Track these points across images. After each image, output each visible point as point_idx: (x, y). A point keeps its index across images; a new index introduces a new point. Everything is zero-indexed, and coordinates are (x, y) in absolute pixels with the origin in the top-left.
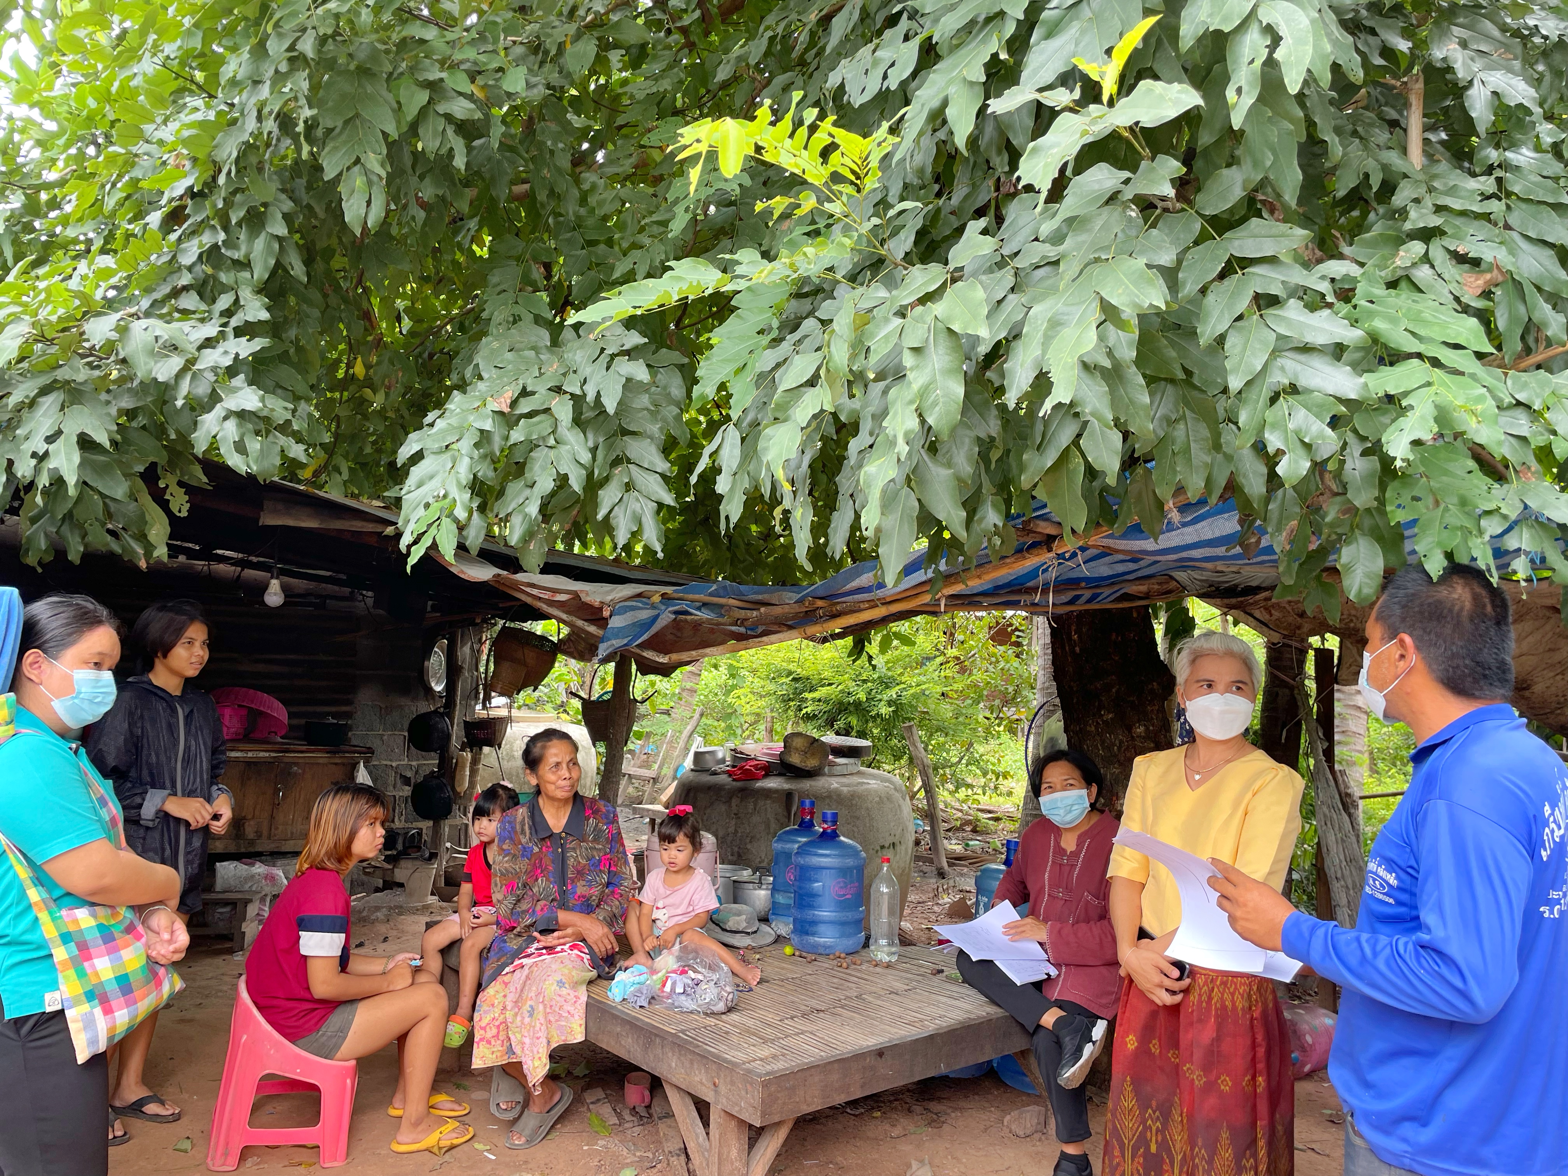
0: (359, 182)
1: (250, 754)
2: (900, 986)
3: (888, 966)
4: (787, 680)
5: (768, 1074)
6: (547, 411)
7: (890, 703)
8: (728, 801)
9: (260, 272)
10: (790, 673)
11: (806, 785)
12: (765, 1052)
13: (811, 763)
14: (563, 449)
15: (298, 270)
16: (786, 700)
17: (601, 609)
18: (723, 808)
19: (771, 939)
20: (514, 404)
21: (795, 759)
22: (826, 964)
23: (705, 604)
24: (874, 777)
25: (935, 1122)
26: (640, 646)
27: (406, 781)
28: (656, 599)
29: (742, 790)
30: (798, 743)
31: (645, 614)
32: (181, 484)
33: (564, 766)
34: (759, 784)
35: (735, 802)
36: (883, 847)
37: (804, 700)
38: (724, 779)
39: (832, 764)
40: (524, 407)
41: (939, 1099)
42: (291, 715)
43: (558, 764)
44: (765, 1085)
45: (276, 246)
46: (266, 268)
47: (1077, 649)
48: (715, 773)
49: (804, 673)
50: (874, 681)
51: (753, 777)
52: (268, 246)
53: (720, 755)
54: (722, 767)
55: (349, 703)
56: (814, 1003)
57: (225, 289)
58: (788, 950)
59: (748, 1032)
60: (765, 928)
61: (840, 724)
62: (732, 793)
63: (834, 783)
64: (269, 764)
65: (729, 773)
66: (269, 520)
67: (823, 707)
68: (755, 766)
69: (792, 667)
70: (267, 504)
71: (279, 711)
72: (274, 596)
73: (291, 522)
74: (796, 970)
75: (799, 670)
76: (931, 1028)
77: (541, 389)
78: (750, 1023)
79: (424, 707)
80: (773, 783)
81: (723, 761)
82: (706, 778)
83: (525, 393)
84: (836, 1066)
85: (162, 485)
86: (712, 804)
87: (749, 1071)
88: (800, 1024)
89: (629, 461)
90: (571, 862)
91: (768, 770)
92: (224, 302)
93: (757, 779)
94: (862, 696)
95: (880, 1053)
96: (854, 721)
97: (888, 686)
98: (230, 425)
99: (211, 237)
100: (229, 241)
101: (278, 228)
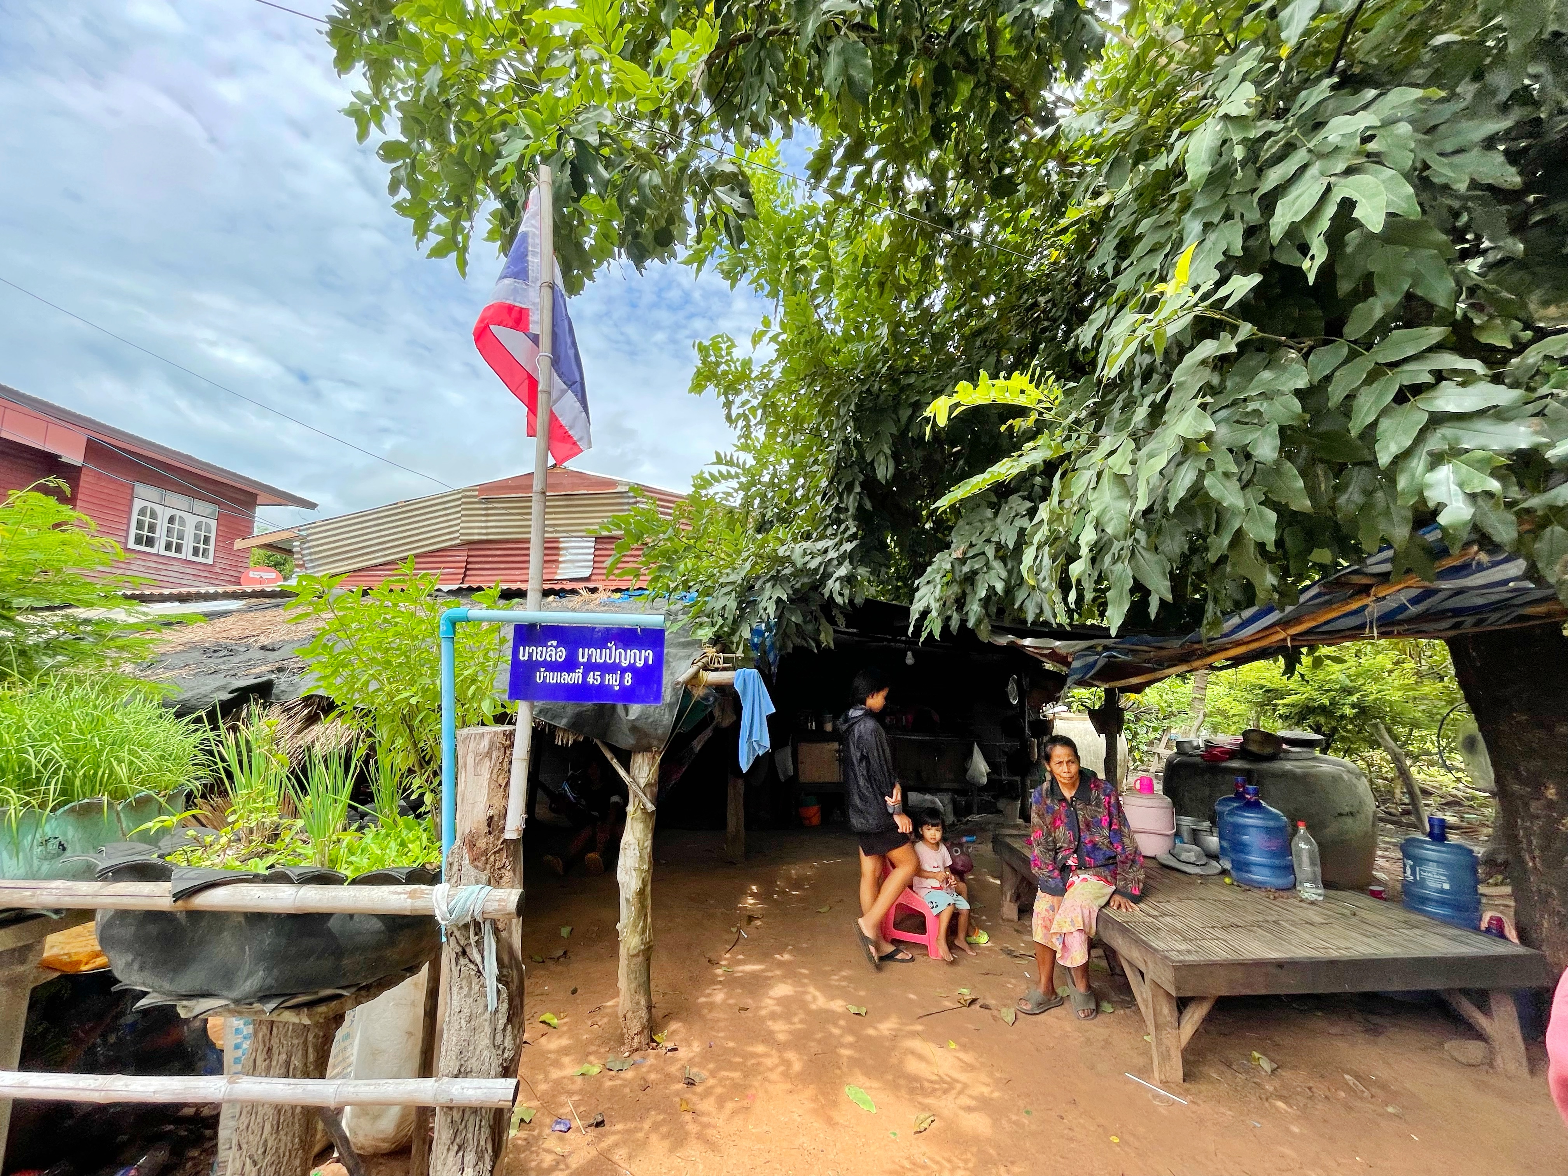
0: (882, 459)
2: (1318, 919)
3: (1312, 903)
4: (1261, 691)
5: (1180, 961)
6: (984, 553)
7: (1353, 706)
8: (1202, 775)
9: (852, 510)
10: (1262, 687)
11: (1265, 766)
12: (1183, 947)
13: (1268, 750)
14: (992, 572)
15: (868, 506)
16: (1262, 705)
17: (1067, 656)
18: (1199, 779)
19: (1217, 871)
20: (964, 553)
21: (1254, 748)
22: (1256, 894)
23: (1131, 651)
24: (1326, 761)
26: (1091, 677)
28: (1100, 649)
29: (1212, 768)
30: (1255, 736)
31: (1092, 659)
33: (1065, 764)
34: (1224, 764)
35: (1207, 775)
36: (1341, 815)
37: (1276, 705)
38: (1198, 760)
39: (1287, 752)
40: (970, 554)
43: (1060, 762)
44: (1176, 969)
45: (858, 497)
46: (855, 508)
48: (1192, 756)
49: (1273, 686)
50: (1336, 690)
51: (1220, 759)
52: (855, 498)
53: (1196, 744)
54: (1197, 752)
56: (1236, 921)
57: (843, 522)
58: (1227, 880)
59: (1176, 931)
60: (1214, 863)
61: (1310, 721)
62: (1205, 770)
63: (1288, 766)
65: (1201, 756)
67: (1296, 710)
68: (1221, 752)
69: (1263, 682)
72: (910, 660)
74: (1228, 895)
75: (1269, 685)
76: (1334, 954)
77: (980, 542)
78: (1179, 925)
80: (1235, 764)
81: (1198, 747)
82: (1186, 759)
83: (972, 545)
84: (1239, 967)
86: (1190, 776)
87: (1166, 957)
88: (1218, 933)
91: (1231, 754)
92: (843, 526)
93: (1224, 761)
94: (1326, 702)
95: (1280, 965)
96: (1322, 720)
97: (1350, 693)
98: (838, 583)
99: (836, 501)
100: (841, 501)
101: (858, 489)
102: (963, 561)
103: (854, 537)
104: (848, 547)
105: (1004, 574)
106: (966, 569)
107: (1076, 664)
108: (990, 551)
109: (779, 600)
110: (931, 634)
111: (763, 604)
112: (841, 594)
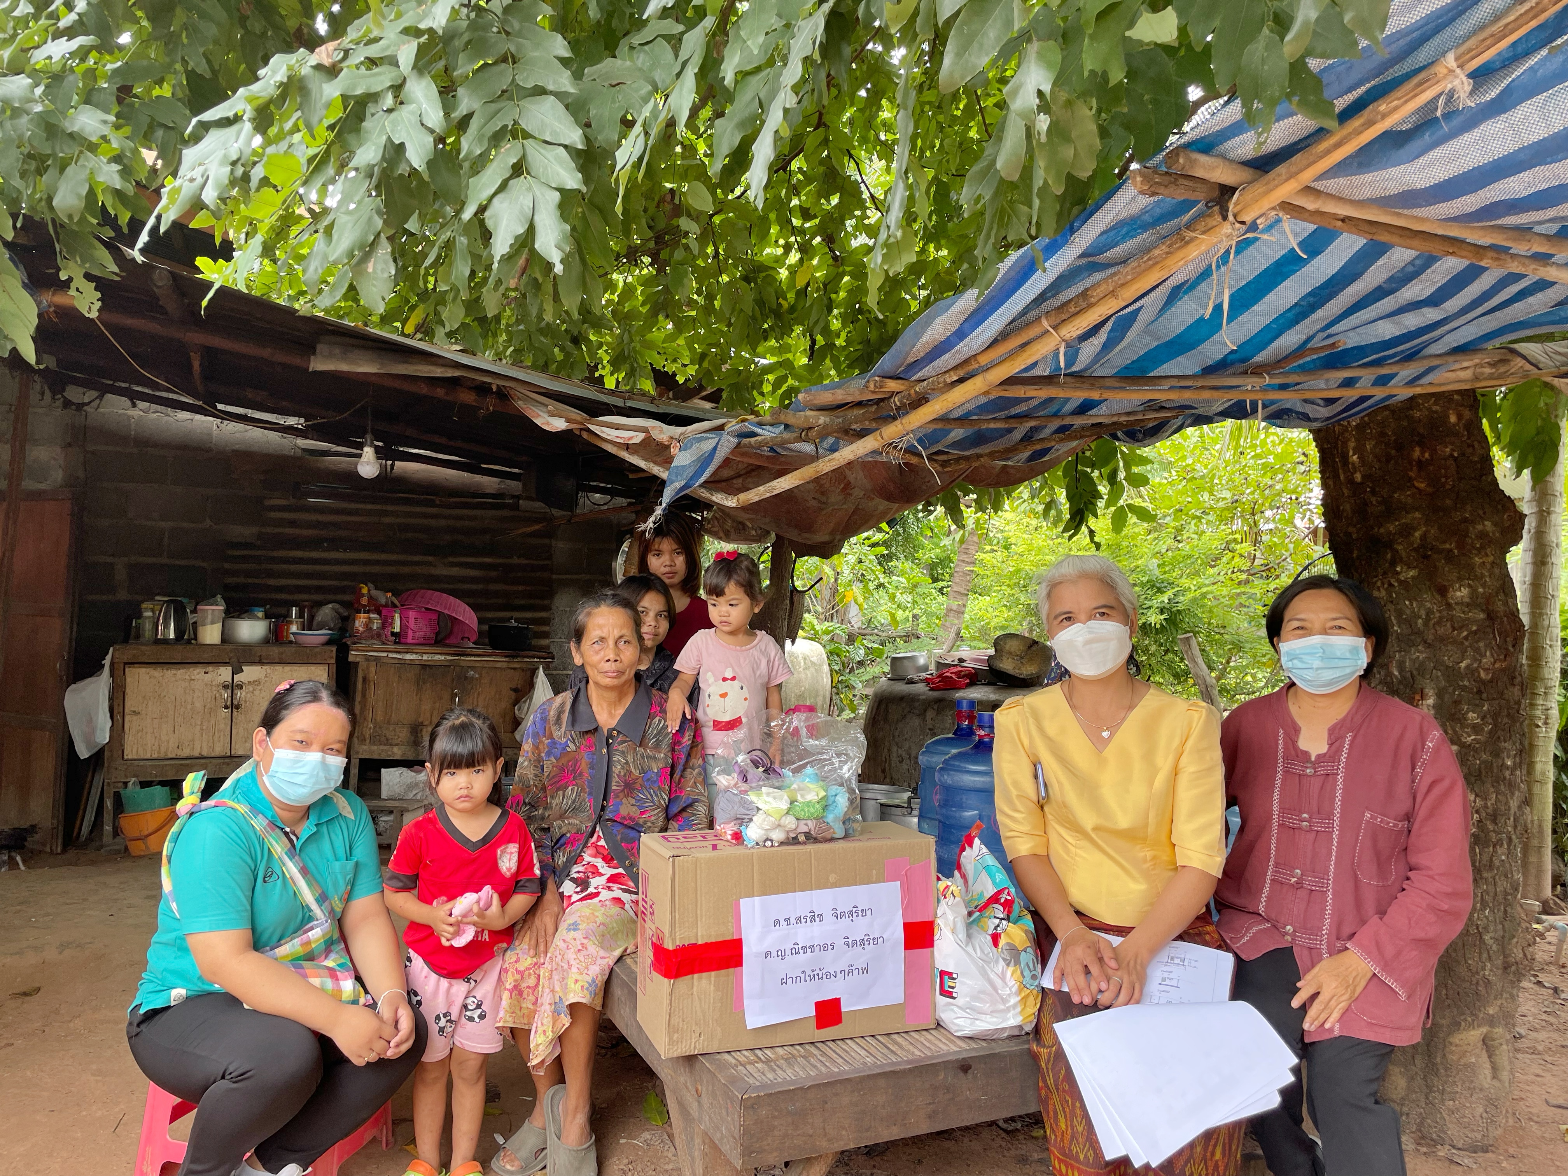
6: (390, 58)
7: (1163, 610)
8: (922, 715)
13: (1028, 670)
14: (406, 113)
18: (916, 722)
21: (1007, 666)
29: (939, 701)
30: (1012, 646)
33: (611, 643)
34: (959, 694)
35: (930, 714)
38: (921, 688)
44: (749, 1105)
47: (1358, 476)
48: (911, 682)
51: (956, 687)
53: (922, 661)
54: (924, 675)
55: (547, 608)
62: (928, 704)
64: (446, 666)
65: (927, 681)
66: (319, 364)
68: (958, 674)
70: (320, 347)
72: (368, 467)
73: (344, 367)
80: (976, 693)
81: (925, 668)
82: (901, 688)
86: (904, 717)
87: (738, 1080)
90: (617, 769)
91: (974, 678)
93: (960, 688)
95: (965, 1066)
97: (1160, 591)
108: (407, 53)
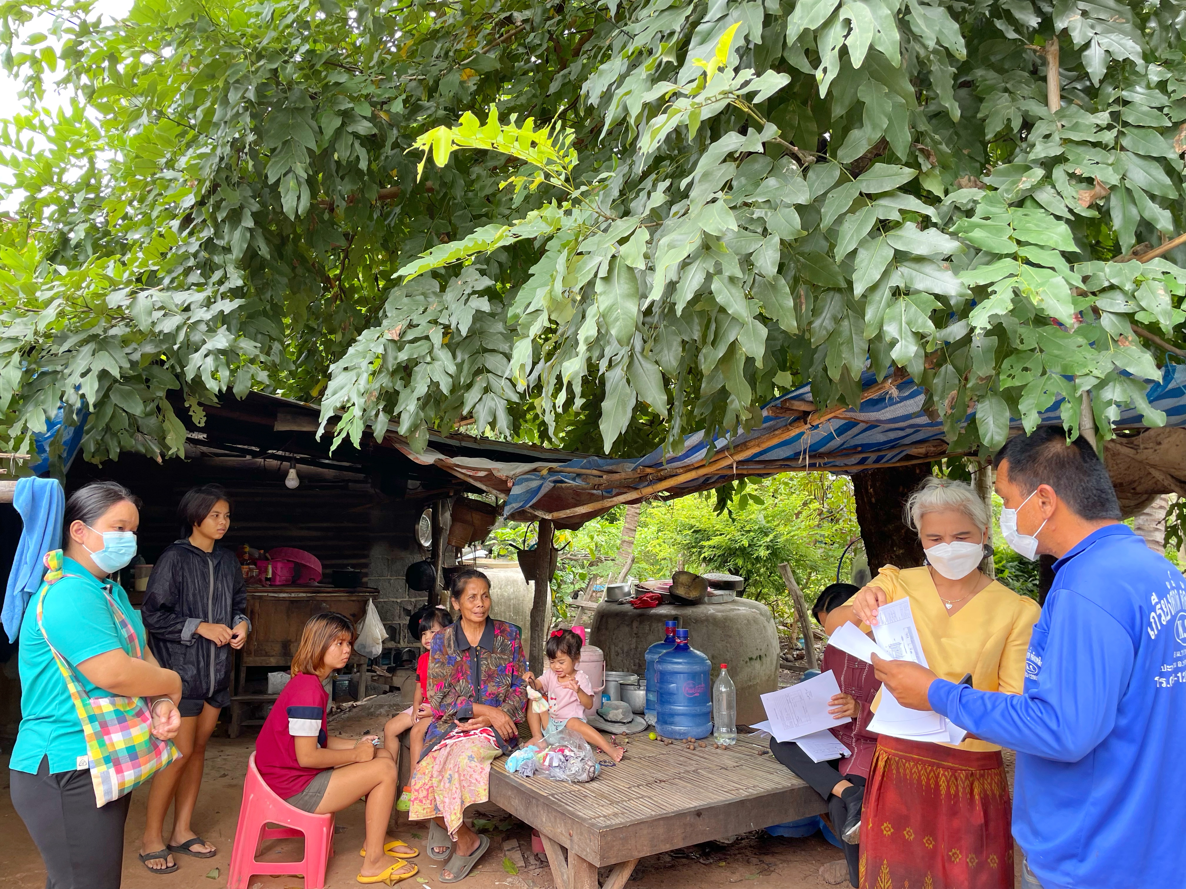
0: (292, 183)
1: (293, 595)
2: (730, 763)
3: (726, 748)
4: (690, 532)
5: (606, 827)
6: (427, 338)
7: (768, 548)
8: (630, 625)
9: (237, 253)
10: (692, 527)
11: (689, 611)
12: (609, 811)
13: (693, 595)
14: (437, 364)
15: (264, 251)
16: (689, 547)
17: (506, 482)
18: (627, 629)
19: (642, 728)
20: (402, 334)
21: (681, 592)
22: (679, 746)
23: (579, 475)
24: (744, 604)
25: (766, 871)
26: (532, 507)
27: (407, 612)
28: (545, 472)
29: (640, 615)
30: (683, 579)
31: (535, 484)
32: (200, 404)
33: (479, 597)
34: (653, 611)
35: (635, 624)
36: (751, 659)
37: (702, 547)
38: (628, 607)
39: (710, 595)
40: (410, 336)
41: (773, 854)
42: (324, 566)
43: (474, 596)
44: (603, 835)
45: (248, 235)
46: (241, 250)
47: (873, 500)
48: (621, 603)
49: (702, 526)
50: (754, 531)
51: (649, 606)
52: (243, 235)
53: (626, 589)
54: (629, 599)
55: (366, 556)
56: (660, 776)
57: (218, 267)
58: (652, 736)
59: (603, 796)
60: (639, 719)
61: (731, 565)
62: (634, 618)
63: (710, 610)
64: (308, 601)
65: (631, 603)
66: (280, 427)
67: (719, 552)
68: (651, 597)
69: (692, 522)
70: (279, 415)
71: (315, 564)
72: (292, 481)
73: (296, 428)
74: (652, 751)
75: (698, 524)
76: (743, 794)
77: (423, 322)
78: (605, 789)
79: (418, 558)
80: (664, 610)
81: (629, 594)
82: (615, 607)
83: (411, 326)
84: (661, 822)
85: (187, 405)
86: (618, 627)
87: (593, 825)
88: (644, 791)
89: (488, 371)
90: (483, 668)
91: (660, 600)
92: (217, 275)
93: (653, 607)
94: (746, 543)
95: (698, 813)
96: (740, 562)
97: (766, 535)
98: (210, 360)
99: (208, 233)
100: (218, 234)
101: (249, 222)
102: (398, 345)
103: (235, 293)
104: (228, 306)
105: (452, 369)
106: (403, 356)
107: (516, 490)
108: (437, 336)
109: (104, 375)
110: (347, 440)
111: (76, 379)
112: (213, 376)
